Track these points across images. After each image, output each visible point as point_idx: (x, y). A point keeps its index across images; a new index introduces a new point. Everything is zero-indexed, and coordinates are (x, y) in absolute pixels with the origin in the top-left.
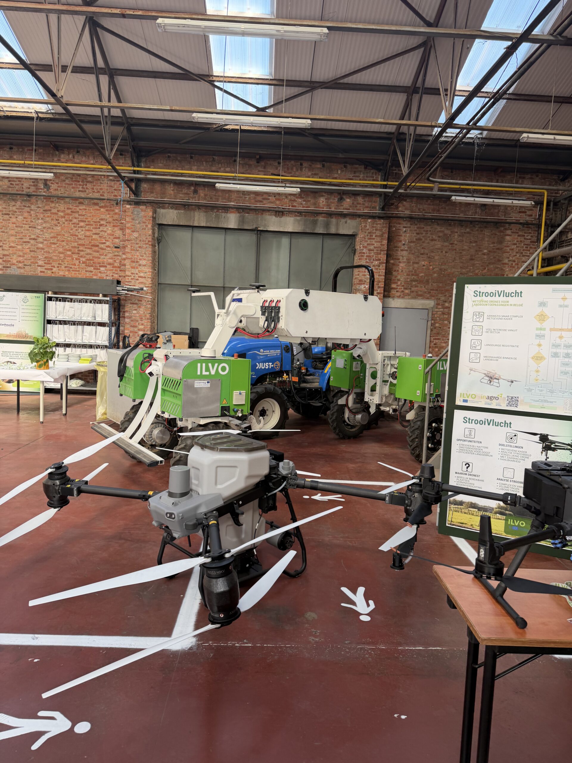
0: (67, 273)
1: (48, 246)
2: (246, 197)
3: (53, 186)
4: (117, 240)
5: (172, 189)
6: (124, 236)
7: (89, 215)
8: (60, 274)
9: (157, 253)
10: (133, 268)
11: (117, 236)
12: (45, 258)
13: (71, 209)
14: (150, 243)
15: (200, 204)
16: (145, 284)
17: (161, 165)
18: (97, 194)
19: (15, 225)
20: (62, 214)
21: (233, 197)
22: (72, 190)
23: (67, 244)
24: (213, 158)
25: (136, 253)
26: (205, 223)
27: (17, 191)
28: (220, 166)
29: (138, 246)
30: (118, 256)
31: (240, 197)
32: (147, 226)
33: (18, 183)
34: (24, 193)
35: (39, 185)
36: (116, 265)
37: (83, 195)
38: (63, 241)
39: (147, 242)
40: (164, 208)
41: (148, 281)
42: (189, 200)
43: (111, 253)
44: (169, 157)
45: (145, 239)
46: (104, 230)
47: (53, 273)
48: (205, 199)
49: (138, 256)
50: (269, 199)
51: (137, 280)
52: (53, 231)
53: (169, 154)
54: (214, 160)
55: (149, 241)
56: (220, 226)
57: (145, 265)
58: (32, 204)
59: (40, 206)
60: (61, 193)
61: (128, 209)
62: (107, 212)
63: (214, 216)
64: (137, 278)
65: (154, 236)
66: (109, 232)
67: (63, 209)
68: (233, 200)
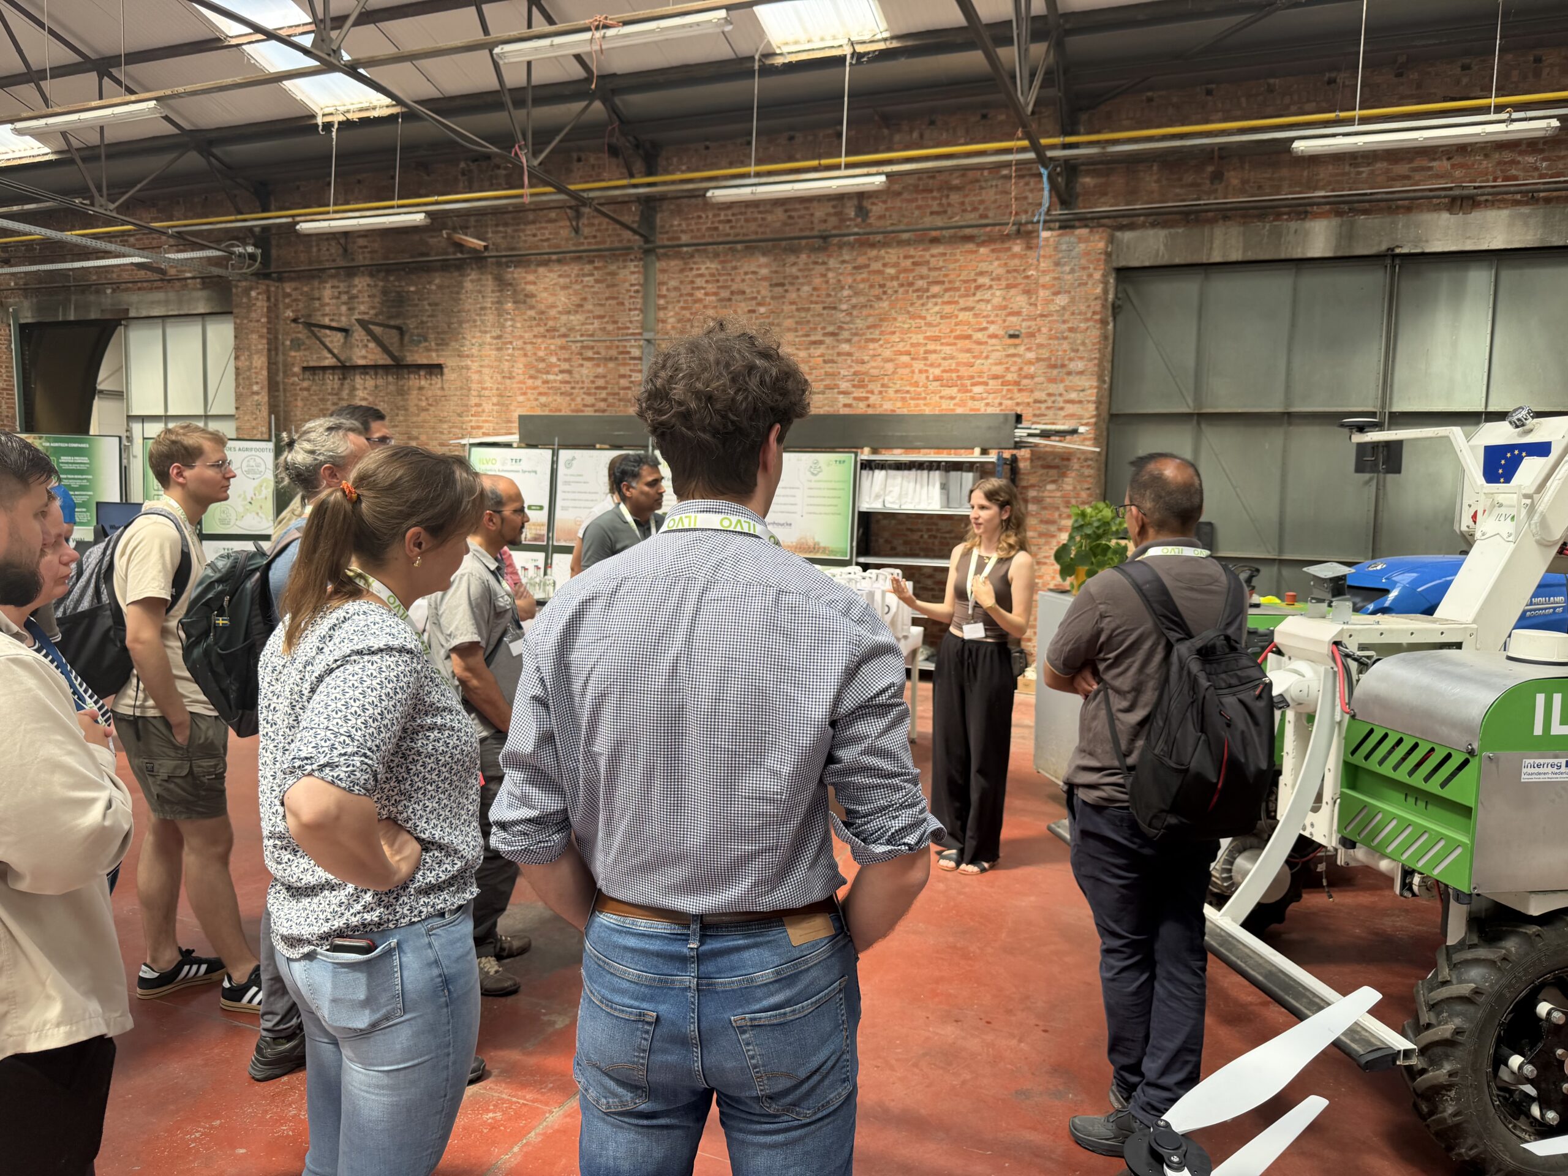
0: (899, 404)
1: (860, 348)
2: (1362, 172)
3: (877, 209)
4: (1013, 319)
5: (1155, 177)
6: (1032, 308)
7: (952, 266)
8: (885, 407)
9: (1111, 341)
10: (1052, 380)
11: (1016, 308)
12: (855, 374)
13: (912, 257)
14: (1097, 317)
15: (1229, 206)
16: (1081, 417)
17: (1125, 123)
18: (972, 215)
19: (794, 307)
20: (891, 271)
21: (1322, 176)
22: (917, 213)
23: (902, 340)
24: (1269, 85)
25: (1061, 344)
26: (1240, 252)
27: (801, 230)
28: (1287, 100)
29: (1065, 326)
30: (1014, 355)
31: (1343, 174)
32: (1090, 276)
33: (802, 212)
34: (815, 233)
35: (847, 211)
36: (1010, 377)
37: (939, 221)
38: (894, 333)
39: (1089, 315)
40: (1131, 227)
41: (1087, 409)
42: (1199, 199)
43: (998, 350)
44: (1150, 100)
45: (1083, 308)
46: (987, 296)
47: (869, 406)
48: (1242, 191)
49: (1065, 351)
50: (1430, 168)
51: (1062, 409)
52: (871, 312)
53: (1150, 94)
54: (1271, 90)
55: (1094, 313)
56: (1283, 256)
57: (1081, 373)
58: (829, 256)
59: (847, 257)
60: (892, 224)
61: (1047, 239)
62: (995, 255)
63: (1265, 232)
64: (1061, 405)
65: (1106, 300)
66: (996, 301)
67: (894, 259)
68: (1321, 184)
